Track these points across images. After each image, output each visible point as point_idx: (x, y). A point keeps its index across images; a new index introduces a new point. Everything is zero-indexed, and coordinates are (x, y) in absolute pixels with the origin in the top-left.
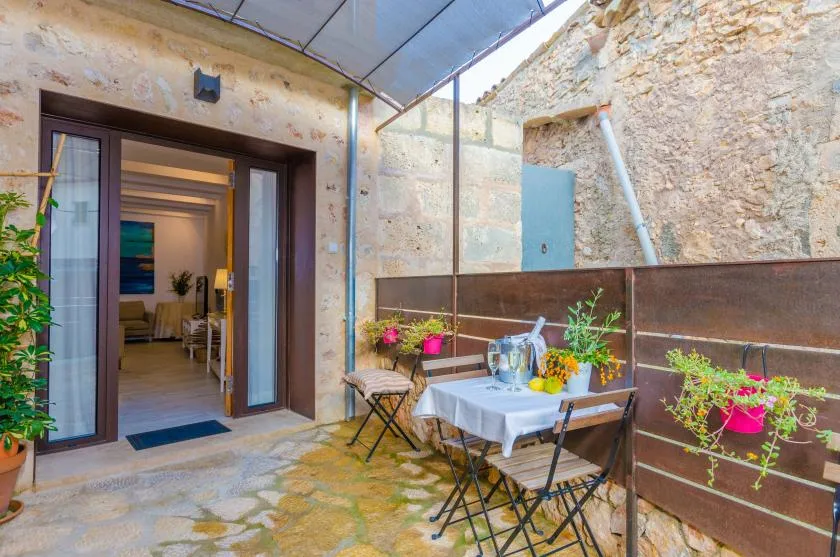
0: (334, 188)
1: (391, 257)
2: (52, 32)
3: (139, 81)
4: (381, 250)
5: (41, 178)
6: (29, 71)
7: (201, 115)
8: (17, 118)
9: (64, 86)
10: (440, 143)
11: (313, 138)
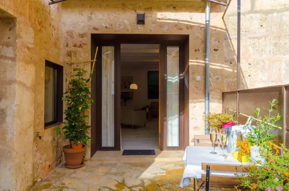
0: (199, 50)
1: (232, 82)
2: (94, 14)
3: (119, 23)
4: (226, 78)
5: (91, 62)
6: (89, 28)
7: (140, 30)
8: (85, 44)
9: (97, 31)
10: (264, 16)
11: (188, 29)
